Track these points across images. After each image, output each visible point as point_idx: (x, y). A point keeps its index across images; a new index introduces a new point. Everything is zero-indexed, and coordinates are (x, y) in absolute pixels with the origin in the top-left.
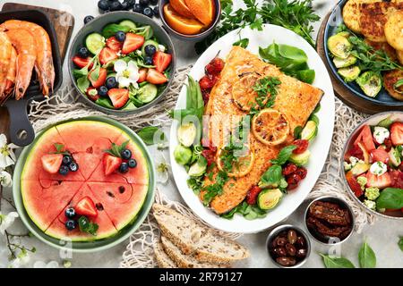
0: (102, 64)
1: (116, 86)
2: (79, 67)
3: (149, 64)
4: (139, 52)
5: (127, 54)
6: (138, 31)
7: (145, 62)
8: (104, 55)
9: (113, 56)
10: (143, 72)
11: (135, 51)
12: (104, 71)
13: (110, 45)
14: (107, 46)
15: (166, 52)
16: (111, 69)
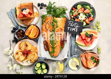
0: (78, 12)
1: (78, 18)
2: (73, 10)
3: (88, 18)
4: (87, 14)
5: (84, 13)
6: (90, 10)
7: (87, 17)
8: (79, 10)
9: (81, 12)
10: (85, 19)
11: (86, 13)
12: (77, 14)
13: (82, 9)
14: (81, 9)
15: (93, 17)
16: (79, 14)
